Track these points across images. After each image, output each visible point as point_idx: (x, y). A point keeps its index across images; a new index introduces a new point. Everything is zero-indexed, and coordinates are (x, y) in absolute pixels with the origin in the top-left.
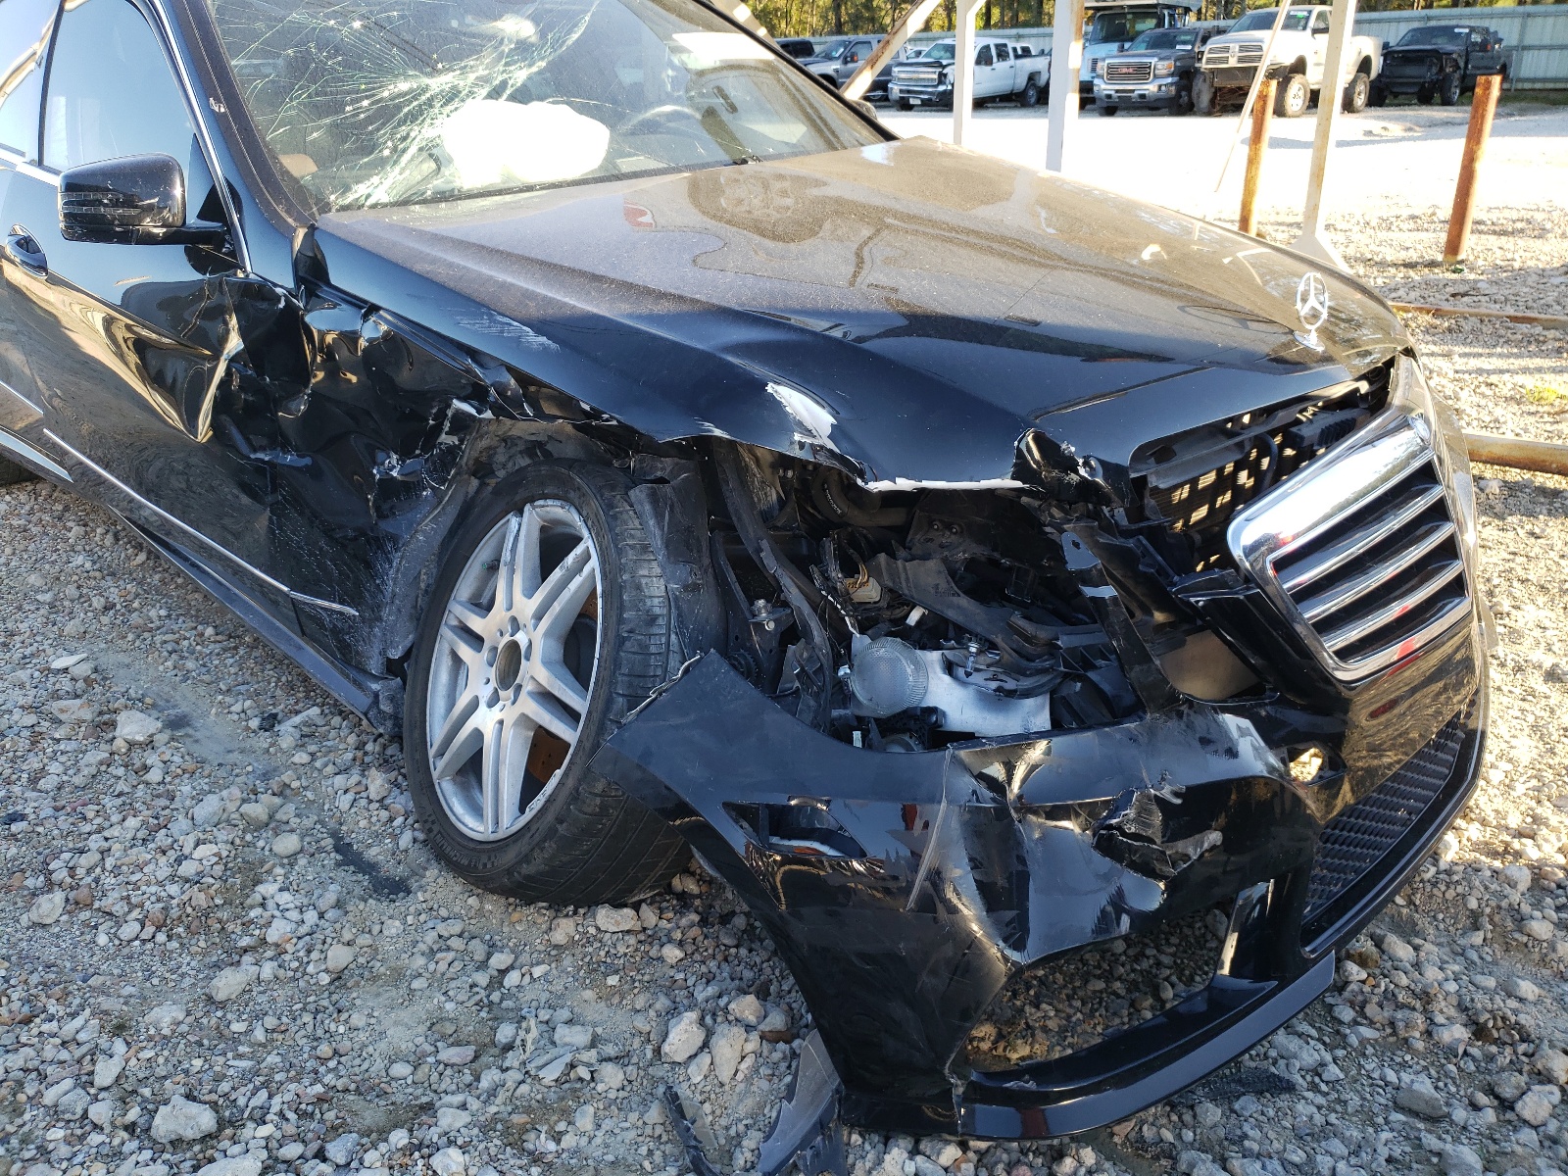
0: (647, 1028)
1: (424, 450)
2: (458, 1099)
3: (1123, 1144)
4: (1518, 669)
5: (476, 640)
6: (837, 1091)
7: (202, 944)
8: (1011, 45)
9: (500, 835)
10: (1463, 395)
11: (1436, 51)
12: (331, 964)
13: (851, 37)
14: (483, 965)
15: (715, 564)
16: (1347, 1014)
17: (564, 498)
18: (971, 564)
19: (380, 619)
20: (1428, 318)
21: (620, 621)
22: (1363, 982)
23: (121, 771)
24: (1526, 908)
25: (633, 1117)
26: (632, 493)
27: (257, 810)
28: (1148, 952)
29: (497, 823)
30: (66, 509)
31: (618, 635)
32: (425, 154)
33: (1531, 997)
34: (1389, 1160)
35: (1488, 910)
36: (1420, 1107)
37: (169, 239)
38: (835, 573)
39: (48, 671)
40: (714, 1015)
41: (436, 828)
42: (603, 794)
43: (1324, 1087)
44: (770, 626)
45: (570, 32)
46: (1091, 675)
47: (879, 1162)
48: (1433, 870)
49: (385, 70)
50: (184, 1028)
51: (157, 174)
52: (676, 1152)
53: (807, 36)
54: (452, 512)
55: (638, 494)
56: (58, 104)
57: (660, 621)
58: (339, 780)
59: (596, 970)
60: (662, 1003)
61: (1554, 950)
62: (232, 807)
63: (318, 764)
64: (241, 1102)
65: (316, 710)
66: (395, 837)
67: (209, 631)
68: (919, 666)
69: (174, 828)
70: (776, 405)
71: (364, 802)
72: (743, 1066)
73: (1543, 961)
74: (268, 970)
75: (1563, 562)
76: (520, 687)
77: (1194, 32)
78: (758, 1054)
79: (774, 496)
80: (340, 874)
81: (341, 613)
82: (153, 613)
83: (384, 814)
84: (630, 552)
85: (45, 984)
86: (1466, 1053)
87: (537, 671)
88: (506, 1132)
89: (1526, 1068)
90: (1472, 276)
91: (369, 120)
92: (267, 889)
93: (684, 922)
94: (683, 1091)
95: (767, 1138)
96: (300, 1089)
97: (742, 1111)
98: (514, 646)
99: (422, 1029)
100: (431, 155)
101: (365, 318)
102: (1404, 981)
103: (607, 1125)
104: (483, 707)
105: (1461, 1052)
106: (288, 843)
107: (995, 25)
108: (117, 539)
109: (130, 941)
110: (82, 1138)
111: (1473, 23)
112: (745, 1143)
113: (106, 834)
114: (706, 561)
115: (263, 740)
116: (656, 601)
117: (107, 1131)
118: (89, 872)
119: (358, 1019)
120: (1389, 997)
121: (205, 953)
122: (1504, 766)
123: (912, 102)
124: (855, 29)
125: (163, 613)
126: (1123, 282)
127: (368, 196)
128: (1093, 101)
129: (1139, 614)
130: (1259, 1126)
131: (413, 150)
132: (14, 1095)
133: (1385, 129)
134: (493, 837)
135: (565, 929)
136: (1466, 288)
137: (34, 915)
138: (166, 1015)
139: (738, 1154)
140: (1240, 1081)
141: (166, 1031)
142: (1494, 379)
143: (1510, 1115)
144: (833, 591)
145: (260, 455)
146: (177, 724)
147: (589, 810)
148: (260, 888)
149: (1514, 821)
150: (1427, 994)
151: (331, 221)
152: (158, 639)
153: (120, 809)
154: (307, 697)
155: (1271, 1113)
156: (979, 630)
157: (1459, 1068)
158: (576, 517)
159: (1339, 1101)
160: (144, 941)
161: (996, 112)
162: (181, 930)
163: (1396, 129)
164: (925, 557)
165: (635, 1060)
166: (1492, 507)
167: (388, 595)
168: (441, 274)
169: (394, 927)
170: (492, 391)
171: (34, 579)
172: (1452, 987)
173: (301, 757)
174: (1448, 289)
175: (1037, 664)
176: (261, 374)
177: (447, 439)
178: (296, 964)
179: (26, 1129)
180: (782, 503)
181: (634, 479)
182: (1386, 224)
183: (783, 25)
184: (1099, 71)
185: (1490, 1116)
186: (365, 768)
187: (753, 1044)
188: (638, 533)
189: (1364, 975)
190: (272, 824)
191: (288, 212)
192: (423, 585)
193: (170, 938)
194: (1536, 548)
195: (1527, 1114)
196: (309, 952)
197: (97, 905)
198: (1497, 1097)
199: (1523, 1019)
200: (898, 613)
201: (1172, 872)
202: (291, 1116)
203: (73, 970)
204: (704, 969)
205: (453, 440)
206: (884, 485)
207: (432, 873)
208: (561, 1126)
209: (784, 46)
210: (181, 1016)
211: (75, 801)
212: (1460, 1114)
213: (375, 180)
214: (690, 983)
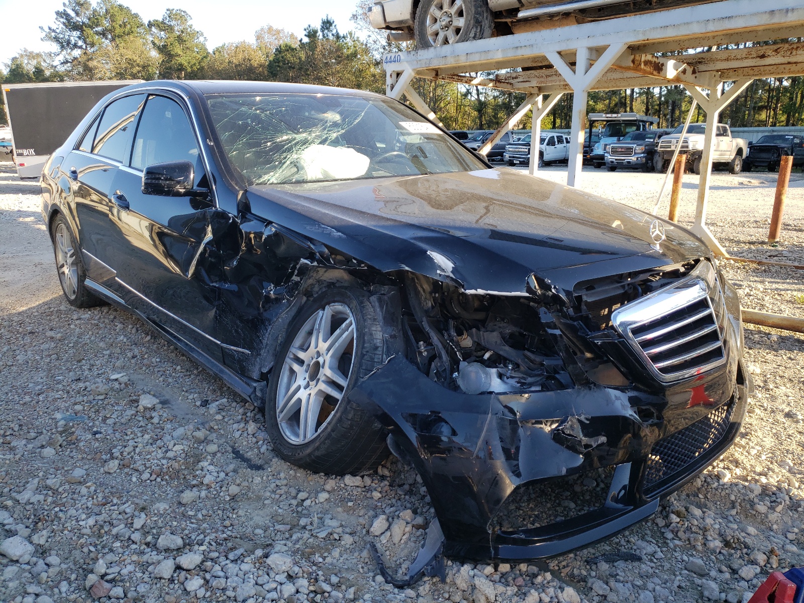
0: (364, 522)
1: (285, 283)
2: (284, 542)
3: (565, 577)
4: (773, 412)
5: (301, 362)
6: (442, 542)
7: (176, 483)
8: (564, 137)
9: (307, 441)
10: (767, 298)
11: (776, 146)
12: (230, 492)
13: (487, 131)
14: (295, 498)
15: (404, 329)
16: (670, 535)
17: (343, 302)
18: (512, 335)
19: (260, 355)
20: (755, 265)
21: (363, 347)
22: (678, 523)
23: (141, 419)
24: (756, 500)
25: (356, 554)
26: (371, 298)
27: (200, 434)
28: (585, 508)
29: (305, 437)
30: (115, 318)
31: (362, 353)
32: (293, 165)
33: (753, 533)
34: (679, 587)
35: (739, 501)
36: (697, 570)
37: (186, 194)
38: (453, 333)
39: (109, 380)
40: (393, 518)
41: (278, 442)
42: (352, 420)
43: (655, 560)
44: (425, 354)
45: (356, 119)
46: (557, 376)
47: (459, 571)
48: (716, 484)
49: (278, 131)
50: (169, 512)
51: (183, 169)
52: (374, 568)
53: (465, 130)
54: (295, 310)
55: (374, 299)
56: (140, 142)
57: (380, 349)
58: (235, 426)
59: (343, 501)
60: (371, 513)
61: (767, 517)
62: (189, 433)
63: (226, 420)
64: (193, 537)
65: (225, 400)
66: (259, 449)
67: (179, 368)
68: (487, 374)
69: (165, 439)
70: (431, 259)
71: (245, 435)
72: (404, 537)
73: (762, 522)
74: (203, 494)
75: (802, 370)
76: (319, 379)
77: (655, 133)
78: (411, 534)
79: (430, 305)
80: (235, 461)
81: (243, 353)
82: (154, 360)
83: (254, 440)
84: (369, 320)
85: (111, 493)
86: (720, 552)
87: (327, 371)
88: (303, 555)
89: (746, 559)
90: (780, 249)
91: (271, 150)
92: (204, 464)
93: (382, 484)
94: (378, 546)
95: (412, 563)
96: (217, 535)
97: (402, 555)
98: (317, 363)
99: (268, 518)
100: (295, 165)
101: (266, 226)
102: (696, 523)
103: (345, 556)
104: (302, 389)
105: (718, 551)
106: (213, 448)
107: (558, 128)
108: (137, 331)
109: (146, 481)
110: (128, 546)
111: (796, 134)
112: (403, 566)
113: (136, 440)
114: (400, 327)
115: (203, 410)
116: (378, 341)
117: (138, 544)
118: (129, 454)
119: (241, 513)
120: (689, 529)
121: (177, 487)
122: (758, 448)
123: (515, 162)
124: (489, 127)
125: (158, 360)
126: (580, 223)
127: (269, 180)
128: (604, 164)
129: (579, 354)
130: (624, 571)
131: (288, 162)
132: (99, 531)
133: (750, 182)
134: (303, 443)
135: (331, 483)
136: (777, 253)
137: (106, 469)
138: (162, 506)
139: (400, 570)
140: (618, 555)
141: (161, 512)
142: (782, 293)
143: (736, 576)
144: (452, 341)
145: (214, 284)
146: (164, 403)
147: (345, 426)
148: (201, 464)
149: (759, 469)
150: (705, 528)
151: (254, 188)
152: (156, 370)
153: (141, 432)
154: (221, 395)
155: (630, 567)
156: (513, 359)
157: (717, 558)
158: (347, 308)
159: (661, 566)
160: (151, 481)
161: (556, 168)
162: (167, 477)
163: (755, 182)
164: (493, 331)
165: (358, 534)
166: (772, 346)
167: (265, 345)
168: (299, 209)
169: (257, 480)
170: (318, 254)
171: (102, 344)
172: (717, 526)
173: (219, 417)
174: (768, 254)
175: (536, 372)
176: (219, 250)
177: (295, 278)
178: (215, 492)
179: (104, 543)
180: (433, 307)
181: (371, 293)
182: (742, 224)
183: (454, 125)
184: (607, 150)
185: (727, 575)
186: (247, 422)
187: (408, 529)
188: (372, 314)
189: (678, 520)
190: (206, 441)
191: (236, 184)
192: (279, 342)
193: (162, 480)
194: (790, 364)
195: (743, 575)
196: (221, 487)
197: (132, 467)
198: (732, 569)
199: (747, 540)
200: (479, 354)
201: (585, 451)
202: (213, 543)
203: (123, 489)
204: (390, 502)
205: (298, 279)
206: (472, 292)
207: (275, 460)
208: (326, 554)
209: (454, 134)
210: (168, 508)
211: (121, 428)
212: (713, 573)
213: (272, 174)
214: (383, 507)
